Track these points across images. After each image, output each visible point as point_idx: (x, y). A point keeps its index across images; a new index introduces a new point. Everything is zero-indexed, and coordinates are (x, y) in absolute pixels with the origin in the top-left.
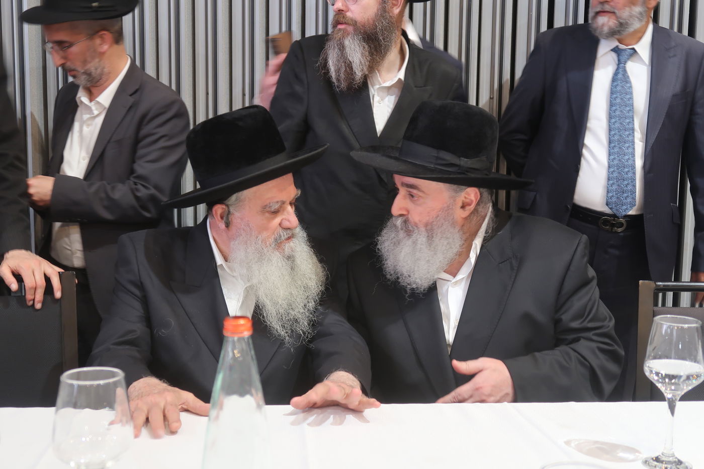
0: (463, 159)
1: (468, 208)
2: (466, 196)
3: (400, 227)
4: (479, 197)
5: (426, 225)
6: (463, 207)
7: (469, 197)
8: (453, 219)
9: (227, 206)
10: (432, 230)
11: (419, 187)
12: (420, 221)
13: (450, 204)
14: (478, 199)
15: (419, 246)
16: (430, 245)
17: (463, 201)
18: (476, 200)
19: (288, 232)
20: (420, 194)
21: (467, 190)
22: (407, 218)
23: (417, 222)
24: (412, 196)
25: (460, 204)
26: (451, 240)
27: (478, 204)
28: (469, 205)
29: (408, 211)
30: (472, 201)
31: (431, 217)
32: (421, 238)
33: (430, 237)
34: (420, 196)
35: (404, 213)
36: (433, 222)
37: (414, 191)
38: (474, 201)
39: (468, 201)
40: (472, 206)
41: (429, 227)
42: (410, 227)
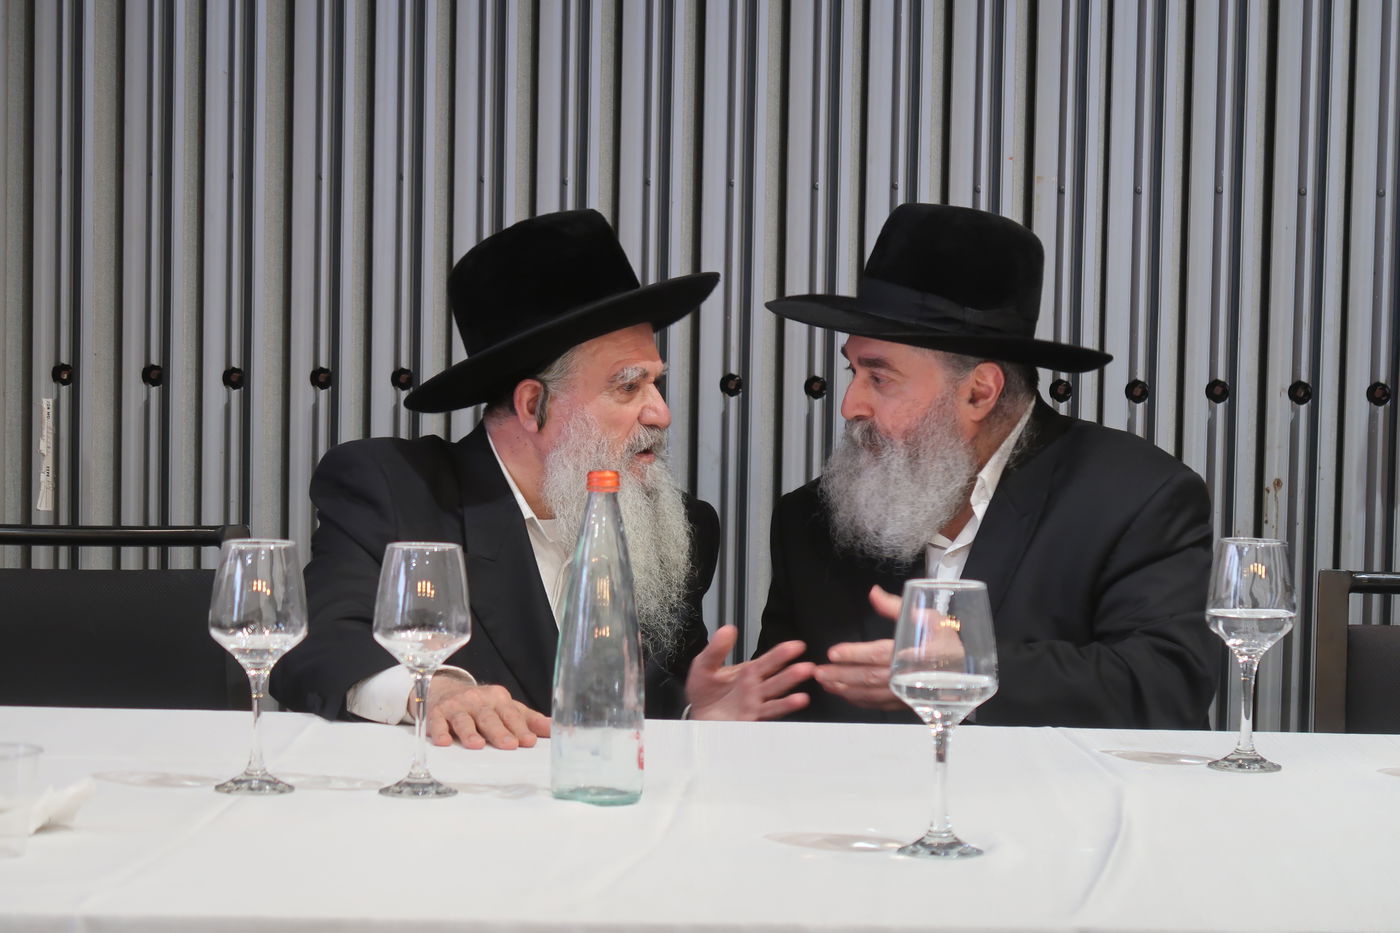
0: (969, 309)
1: (981, 403)
2: (979, 380)
3: (860, 441)
4: (1003, 382)
5: (906, 434)
6: (973, 400)
7: (984, 382)
8: (955, 421)
9: (543, 382)
10: (916, 442)
11: (891, 363)
12: (894, 427)
13: (948, 394)
14: (1001, 387)
15: (893, 475)
16: (913, 471)
17: (973, 389)
18: (998, 388)
19: (656, 433)
20: (892, 375)
21: (979, 367)
22: (873, 423)
23: (890, 428)
24: (877, 380)
25: (968, 395)
26: (951, 462)
27: (1002, 395)
28: (986, 397)
29: (872, 410)
30: (990, 389)
31: (914, 418)
32: (896, 458)
33: (913, 458)
34: (893, 380)
35: (865, 412)
36: (918, 427)
37: (882, 372)
38: (995, 390)
39: (982, 389)
40: (990, 399)
41: (911, 439)
42: (878, 438)
